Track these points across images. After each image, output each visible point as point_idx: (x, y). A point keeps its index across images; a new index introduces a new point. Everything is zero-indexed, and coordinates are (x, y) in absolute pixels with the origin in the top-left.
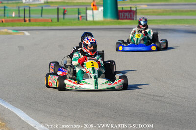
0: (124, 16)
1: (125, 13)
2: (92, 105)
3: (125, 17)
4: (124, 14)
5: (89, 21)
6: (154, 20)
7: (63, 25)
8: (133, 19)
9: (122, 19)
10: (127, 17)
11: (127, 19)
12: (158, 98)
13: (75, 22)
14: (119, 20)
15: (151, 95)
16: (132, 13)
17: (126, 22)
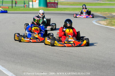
2: (31, 57)
5: (30, 8)
6: (68, 8)
7: (15, 10)
8: (56, 7)
9: (49, 7)
11: (52, 7)
12: (69, 53)
13: (22, 9)
14: (48, 8)
15: (65, 51)
16: (55, 4)
17: (52, 9)
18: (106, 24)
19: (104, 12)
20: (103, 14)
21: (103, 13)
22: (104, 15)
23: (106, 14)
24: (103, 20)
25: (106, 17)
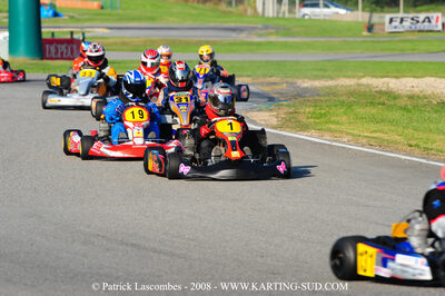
0: (56, 53)
1: (59, 46)
3: (59, 56)
4: (56, 49)
6: (124, 62)
9: (51, 59)
10: (62, 53)
11: (62, 58)
16: (75, 47)
18: (274, 121)
19: (265, 76)
20: (262, 84)
21: (262, 80)
22: (266, 89)
23: (275, 83)
24: (263, 107)
25: (275, 96)
